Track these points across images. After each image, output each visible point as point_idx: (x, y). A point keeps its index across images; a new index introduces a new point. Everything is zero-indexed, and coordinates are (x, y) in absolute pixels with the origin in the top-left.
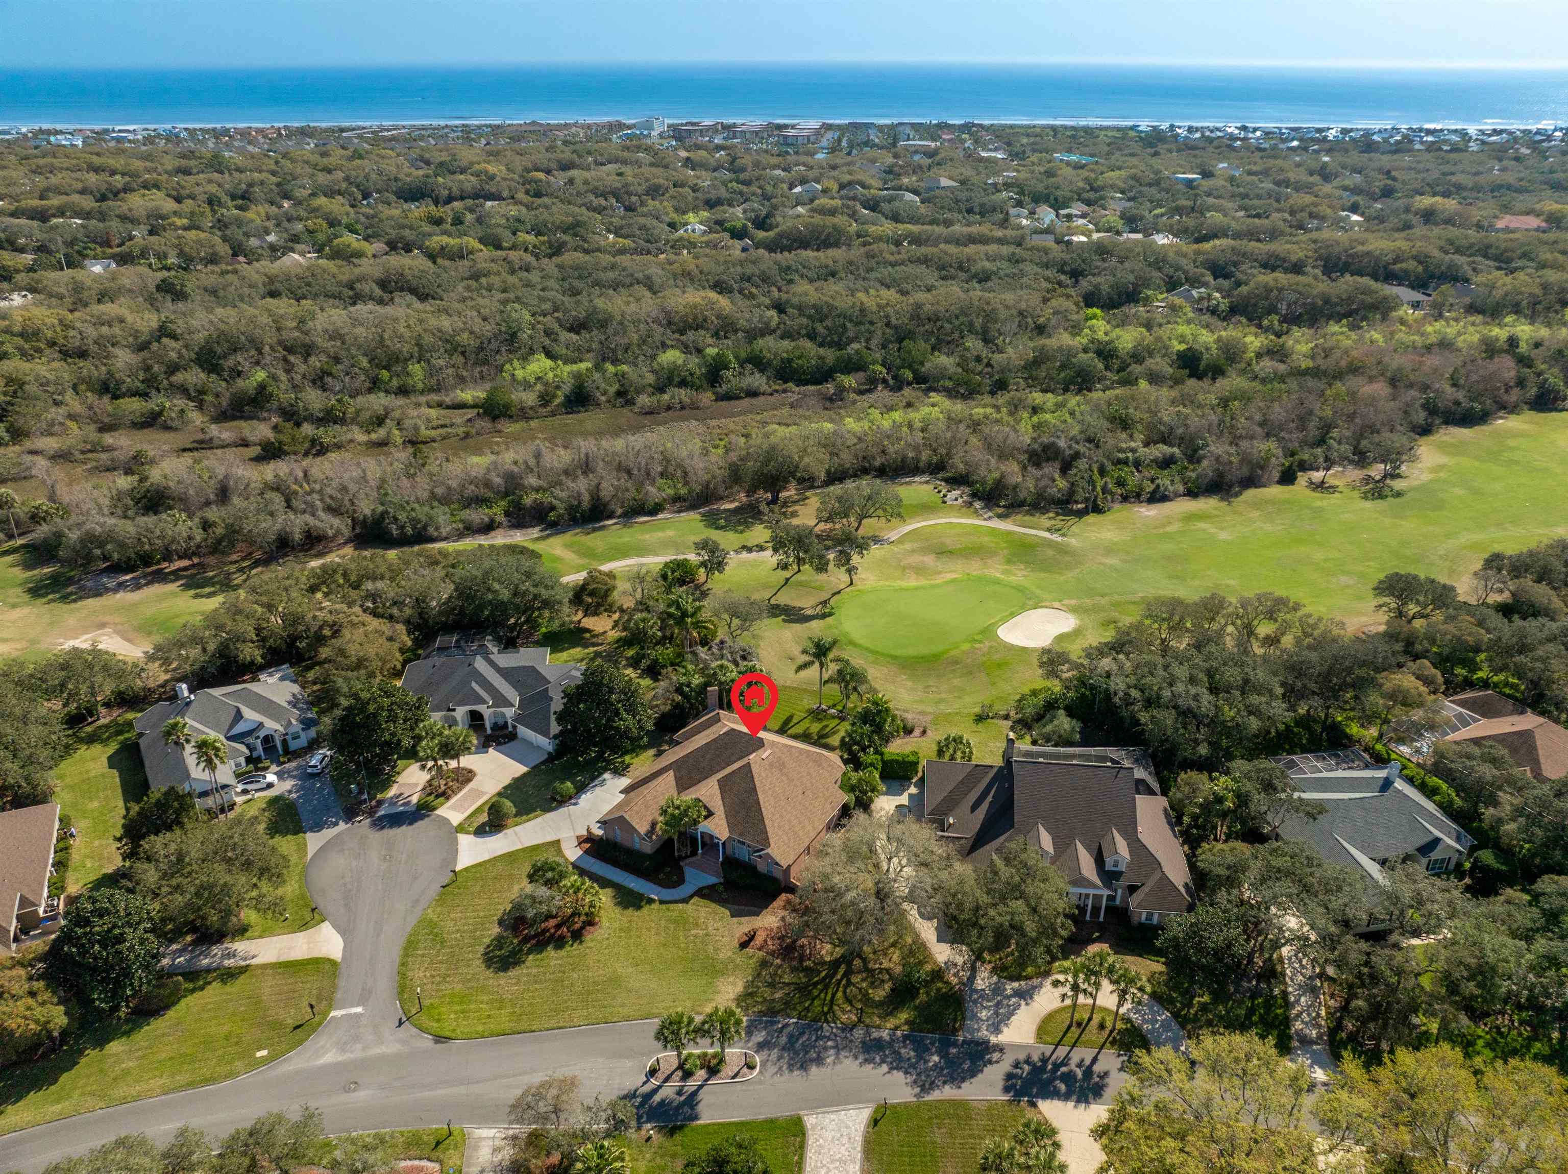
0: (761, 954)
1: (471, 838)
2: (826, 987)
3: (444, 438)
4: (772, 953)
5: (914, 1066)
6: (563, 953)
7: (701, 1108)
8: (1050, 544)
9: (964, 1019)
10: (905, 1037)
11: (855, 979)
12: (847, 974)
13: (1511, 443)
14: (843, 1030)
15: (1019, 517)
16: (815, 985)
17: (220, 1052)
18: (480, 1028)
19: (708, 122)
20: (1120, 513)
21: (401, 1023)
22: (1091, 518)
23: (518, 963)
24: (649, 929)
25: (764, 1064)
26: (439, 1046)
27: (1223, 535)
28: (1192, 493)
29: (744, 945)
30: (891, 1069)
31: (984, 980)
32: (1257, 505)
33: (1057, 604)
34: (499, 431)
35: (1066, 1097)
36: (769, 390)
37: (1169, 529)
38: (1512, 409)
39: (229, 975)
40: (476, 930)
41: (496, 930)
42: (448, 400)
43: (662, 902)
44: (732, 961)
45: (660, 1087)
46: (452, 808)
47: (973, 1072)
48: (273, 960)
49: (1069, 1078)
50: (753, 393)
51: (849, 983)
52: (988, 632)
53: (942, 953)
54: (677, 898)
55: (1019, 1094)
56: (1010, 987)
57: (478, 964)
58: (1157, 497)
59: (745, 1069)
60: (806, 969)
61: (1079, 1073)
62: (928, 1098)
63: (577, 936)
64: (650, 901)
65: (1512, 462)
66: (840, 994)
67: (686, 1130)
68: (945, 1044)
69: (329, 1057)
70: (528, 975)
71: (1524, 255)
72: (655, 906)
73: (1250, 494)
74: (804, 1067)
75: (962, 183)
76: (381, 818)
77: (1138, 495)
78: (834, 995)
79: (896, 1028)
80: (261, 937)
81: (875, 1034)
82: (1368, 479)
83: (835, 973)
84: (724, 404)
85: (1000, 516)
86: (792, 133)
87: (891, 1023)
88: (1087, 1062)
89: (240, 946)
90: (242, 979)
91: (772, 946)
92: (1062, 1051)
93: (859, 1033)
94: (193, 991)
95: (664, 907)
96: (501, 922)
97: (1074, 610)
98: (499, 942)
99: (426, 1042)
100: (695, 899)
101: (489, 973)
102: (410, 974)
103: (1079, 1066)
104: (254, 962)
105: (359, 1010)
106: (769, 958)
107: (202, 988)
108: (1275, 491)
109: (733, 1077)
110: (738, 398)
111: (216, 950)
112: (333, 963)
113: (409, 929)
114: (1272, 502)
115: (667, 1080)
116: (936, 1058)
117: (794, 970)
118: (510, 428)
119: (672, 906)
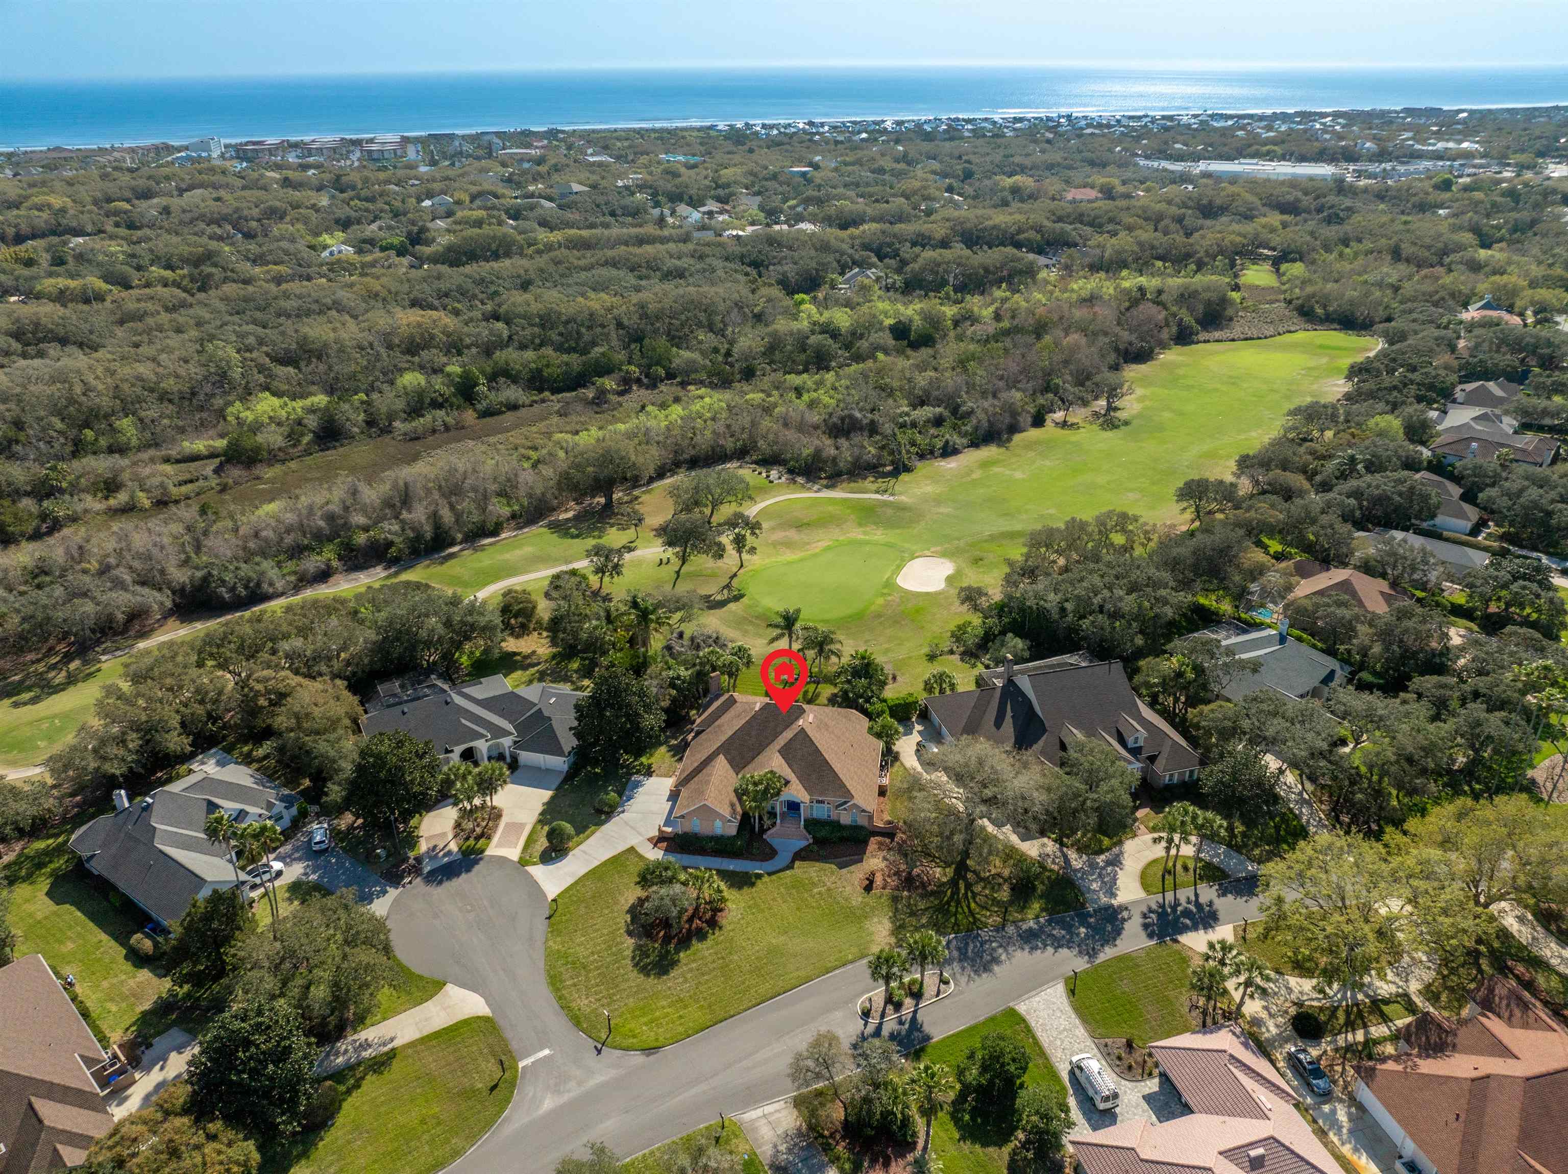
0: (887, 891)
1: (541, 867)
2: (958, 903)
3: (198, 494)
4: (897, 888)
5: (1069, 941)
6: (709, 942)
7: (927, 1028)
8: (885, 504)
9: (1083, 894)
10: (1049, 922)
11: (978, 888)
12: (968, 886)
13: (1181, 372)
14: (997, 931)
15: (845, 485)
16: (948, 903)
17: (426, 1137)
18: (681, 1029)
19: (272, 140)
20: (924, 468)
21: (599, 1052)
22: (904, 477)
23: (674, 963)
24: (774, 899)
25: (953, 975)
26: (652, 1058)
27: (1018, 475)
28: (975, 444)
29: (868, 888)
30: (1056, 948)
31: (1077, 861)
32: (1030, 446)
33: (927, 553)
34: (258, 478)
35: (1195, 928)
36: (527, 402)
37: (974, 476)
38: (1164, 346)
39: (381, 1064)
40: (610, 947)
41: (630, 942)
42: (173, 453)
43: (770, 874)
44: (867, 904)
45: (881, 1024)
46: (499, 845)
47: (1118, 932)
48: (417, 1035)
49: (1187, 913)
50: (513, 407)
51: (974, 895)
52: (890, 584)
53: (1032, 849)
54: (780, 867)
55: (1161, 937)
56: (1101, 859)
57: (635, 978)
58: (949, 451)
59: (942, 986)
60: (933, 893)
61: (1192, 908)
62: (1098, 961)
63: (713, 923)
64: (759, 876)
65: (1189, 388)
66: (973, 905)
67: (929, 1050)
68: (1083, 918)
69: (548, 1103)
70: (691, 970)
71: (1111, 220)
72: (766, 879)
73: (1017, 438)
74: (986, 968)
75: (594, 187)
76: (431, 873)
77: (932, 452)
78: (969, 907)
79: (1037, 917)
80: (384, 1019)
81: (1024, 927)
82: (1096, 415)
83: (958, 889)
84: (488, 420)
85: (827, 487)
86: (375, 147)
87: (1030, 914)
88: (1193, 898)
89: (369, 1034)
90: (395, 1063)
91: (893, 882)
92: (1170, 896)
93: (1011, 930)
94: (349, 1092)
95: (774, 877)
96: (630, 933)
97: (944, 554)
98: (641, 952)
99: (637, 1059)
100: (797, 864)
101: (652, 980)
102: (573, 1005)
103: (1189, 902)
104: (397, 1043)
105: (546, 1052)
106: (896, 893)
107: (357, 1086)
108: (1033, 433)
109: (938, 995)
110: (500, 413)
111: (341, 1046)
112: (486, 1019)
113: (541, 964)
114: (1037, 442)
115: (883, 1016)
116: (1083, 930)
117: (922, 896)
118: (269, 473)
119: (781, 874)
